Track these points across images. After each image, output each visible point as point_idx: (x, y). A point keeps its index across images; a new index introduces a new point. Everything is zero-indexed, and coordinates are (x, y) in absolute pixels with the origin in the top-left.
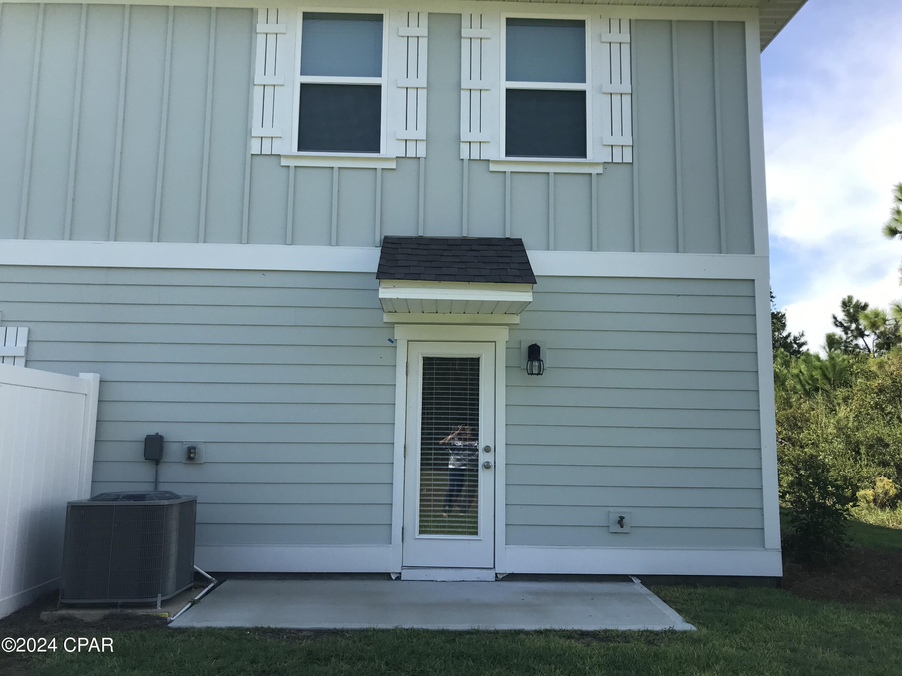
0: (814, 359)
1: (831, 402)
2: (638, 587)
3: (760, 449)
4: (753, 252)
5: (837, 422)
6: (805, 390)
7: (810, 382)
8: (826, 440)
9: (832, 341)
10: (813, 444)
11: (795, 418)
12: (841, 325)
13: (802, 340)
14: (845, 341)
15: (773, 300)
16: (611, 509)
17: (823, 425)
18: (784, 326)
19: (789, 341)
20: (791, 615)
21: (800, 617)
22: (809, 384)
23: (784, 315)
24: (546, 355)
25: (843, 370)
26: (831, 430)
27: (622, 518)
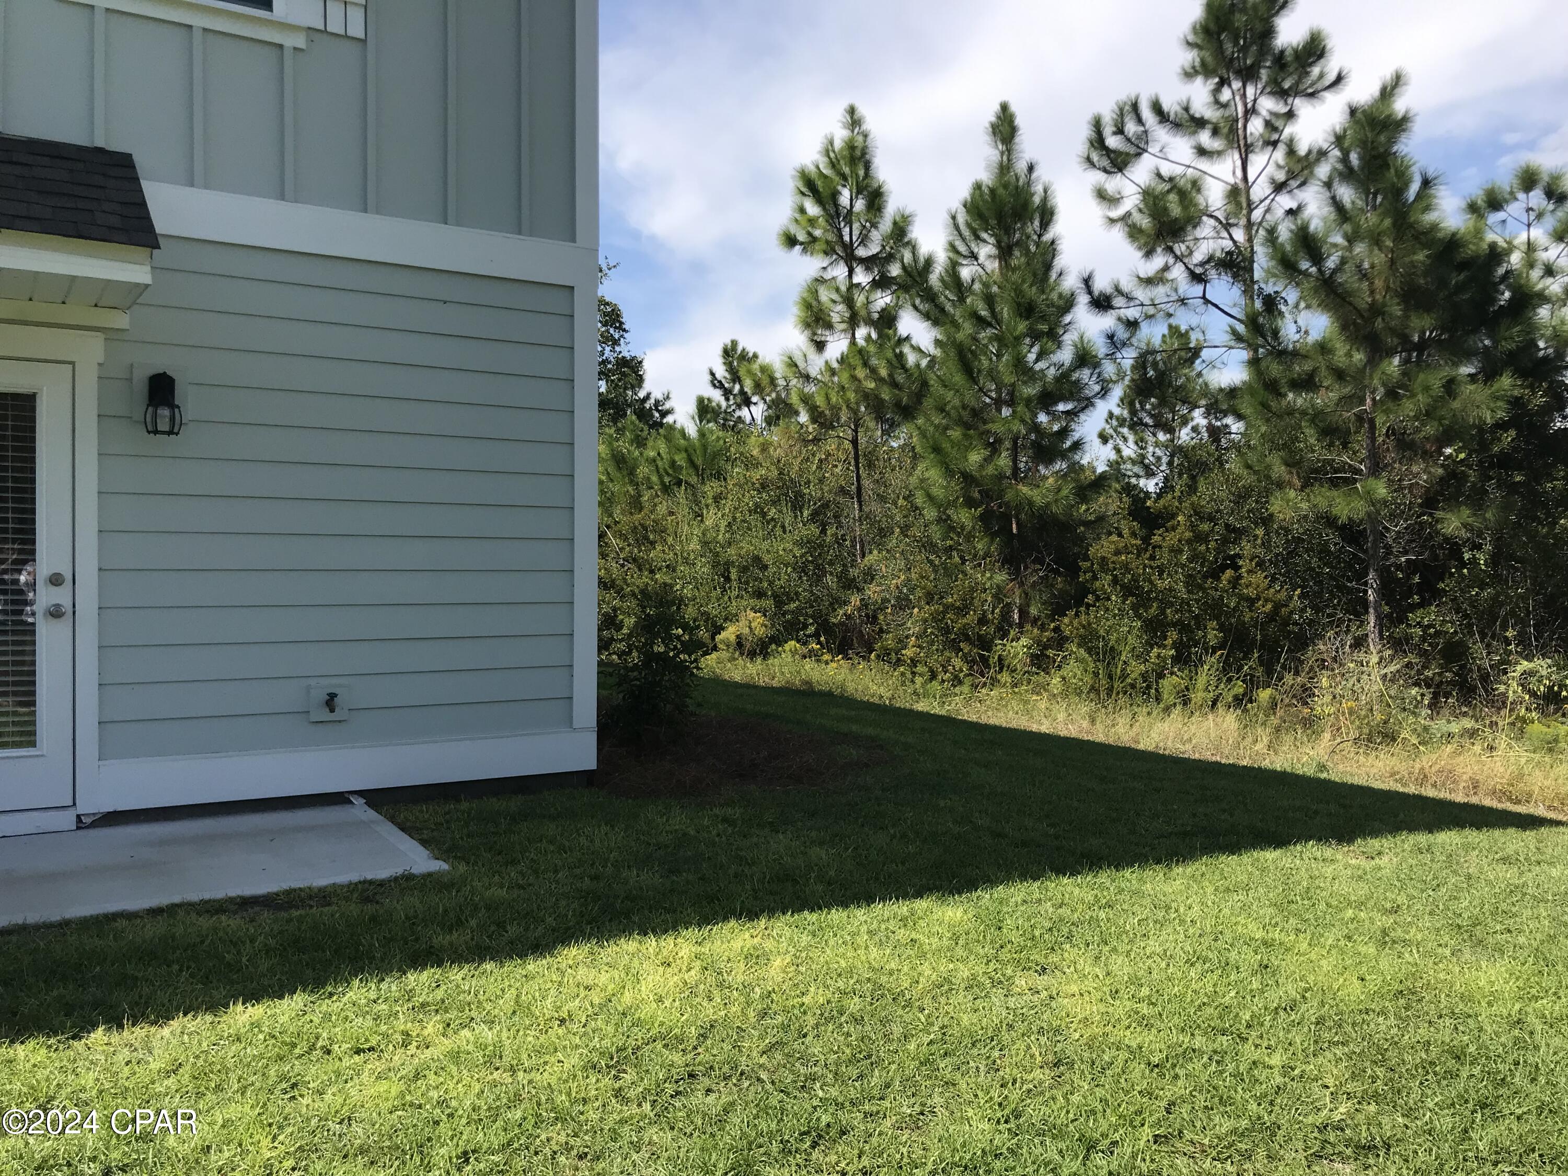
0: (678, 436)
1: (697, 503)
2: (360, 811)
3: (572, 571)
4: (573, 239)
5: (704, 534)
6: (663, 483)
7: (670, 471)
8: (686, 561)
9: (704, 409)
10: (668, 567)
11: (645, 528)
12: (721, 386)
13: (667, 406)
14: (725, 412)
15: (626, 335)
16: (313, 682)
17: (683, 537)
18: (640, 380)
19: (647, 406)
20: (599, 826)
21: (612, 827)
22: (668, 474)
23: (641, 362)
24: (187, 396)
25: (716, 455)
26: (694, 545)
27: (332, 696)
